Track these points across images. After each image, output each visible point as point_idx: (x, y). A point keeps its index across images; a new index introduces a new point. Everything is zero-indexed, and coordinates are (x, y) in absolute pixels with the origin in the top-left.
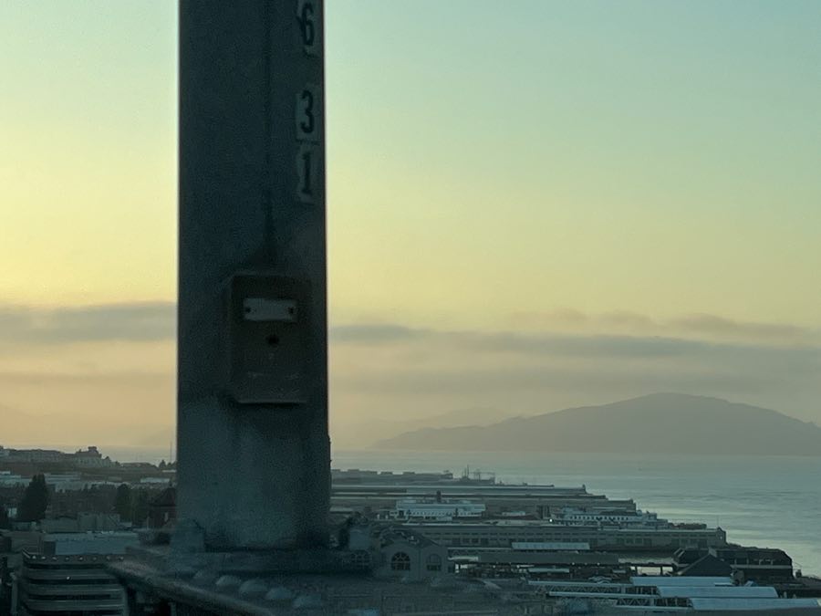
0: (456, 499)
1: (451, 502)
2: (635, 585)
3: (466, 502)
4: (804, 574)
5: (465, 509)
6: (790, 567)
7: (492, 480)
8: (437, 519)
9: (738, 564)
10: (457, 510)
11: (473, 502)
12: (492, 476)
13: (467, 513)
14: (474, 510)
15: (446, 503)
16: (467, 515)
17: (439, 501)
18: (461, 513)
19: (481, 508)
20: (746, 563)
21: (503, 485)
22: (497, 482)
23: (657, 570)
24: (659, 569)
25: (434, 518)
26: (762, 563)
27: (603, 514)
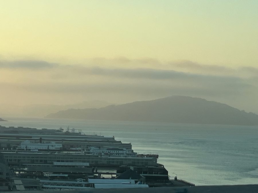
0: (49, 141)
1: (47, 143)
2: (89, 183)
3: (53, 143)
4: (178, 179)
5: (52, 146)
6: (167, 176)
7: (80, 133)
8: (31, 151)
9: (143, 173)
10: (48, 146)
11: (57, 143)
12: (80, 131)
13: (53, 148)
14: (56, 147)
15: (44, 143)
16: (53, 149)
17: (41, 142)
18: (51, 148)
19: (60, 146)
20: (147, 174)
21: (86, 136)
22: (82, 134)
23: (110, 176)
24: (111, 175)
25: (30, 150)
26: (155, 174)
27: (108, 149)
